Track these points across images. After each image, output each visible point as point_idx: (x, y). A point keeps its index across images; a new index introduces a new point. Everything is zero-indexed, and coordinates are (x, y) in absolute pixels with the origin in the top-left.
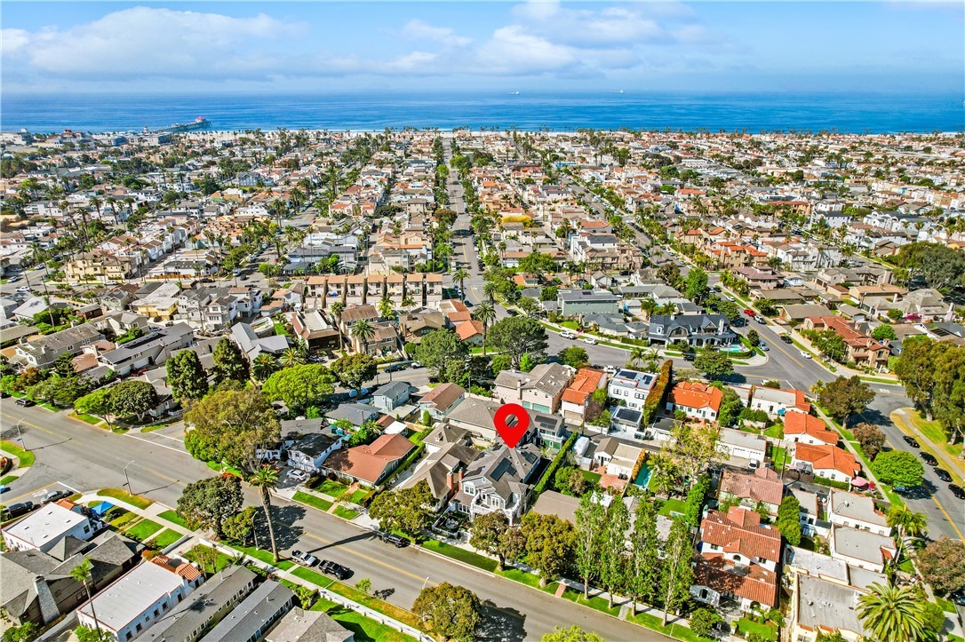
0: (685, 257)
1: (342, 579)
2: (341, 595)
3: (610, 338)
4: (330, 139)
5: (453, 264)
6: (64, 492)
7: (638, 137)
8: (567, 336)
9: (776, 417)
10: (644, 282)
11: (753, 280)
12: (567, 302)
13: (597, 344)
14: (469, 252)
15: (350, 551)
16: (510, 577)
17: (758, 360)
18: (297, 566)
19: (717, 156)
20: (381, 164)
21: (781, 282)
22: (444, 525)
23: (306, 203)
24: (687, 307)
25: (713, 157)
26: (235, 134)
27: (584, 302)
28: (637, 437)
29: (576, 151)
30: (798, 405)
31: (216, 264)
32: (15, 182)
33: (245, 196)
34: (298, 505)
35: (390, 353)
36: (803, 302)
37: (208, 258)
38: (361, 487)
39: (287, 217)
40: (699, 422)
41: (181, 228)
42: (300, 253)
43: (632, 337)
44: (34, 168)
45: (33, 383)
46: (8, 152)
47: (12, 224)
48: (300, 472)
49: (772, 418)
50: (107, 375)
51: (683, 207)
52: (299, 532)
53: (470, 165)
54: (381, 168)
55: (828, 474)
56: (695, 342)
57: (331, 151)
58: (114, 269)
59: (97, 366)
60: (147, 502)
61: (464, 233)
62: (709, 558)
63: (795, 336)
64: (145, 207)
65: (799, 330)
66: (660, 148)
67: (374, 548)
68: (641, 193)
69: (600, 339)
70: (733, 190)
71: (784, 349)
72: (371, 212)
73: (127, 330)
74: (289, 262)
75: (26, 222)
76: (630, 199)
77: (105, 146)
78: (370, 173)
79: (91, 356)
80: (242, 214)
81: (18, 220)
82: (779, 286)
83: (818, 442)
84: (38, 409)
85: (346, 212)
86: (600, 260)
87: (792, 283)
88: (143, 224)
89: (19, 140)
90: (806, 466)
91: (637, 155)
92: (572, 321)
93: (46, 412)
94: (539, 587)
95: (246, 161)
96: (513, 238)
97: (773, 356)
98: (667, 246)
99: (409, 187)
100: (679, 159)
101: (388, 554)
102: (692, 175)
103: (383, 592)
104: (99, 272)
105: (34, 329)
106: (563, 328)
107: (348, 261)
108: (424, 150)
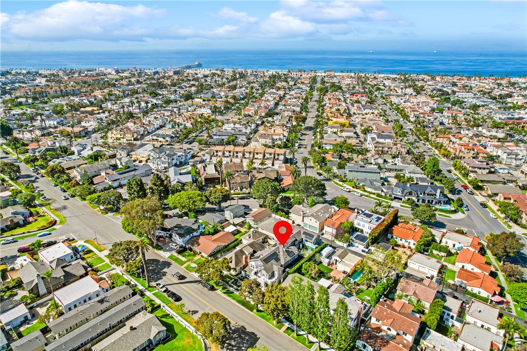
0: (436, 150)
1: (175, 301)
2: (171, 309)
3: (370, 193)
4: (257, 75)
5: (297, 145)
6: (71, 238)
7: (433, 79)
8: (345, 190)
9: (455, 251)
10: (403, 163)
11: (472, 167)
12: (349, 171)
13: (362, 196)
14: (309, 139)
15: (185, 288)
16: (260, 316)
17: (459, 216)
18: (157, 291)
19: (482, 91)
20: (279, 89)
21: (493, 170)
22: (236, 283)
23: (233, 108)
24: (422, 180)
25: (479, 91)
26: (210, 71)
27: (360, 172)
28: (363, 251)
29: (392, 85)
30: (471, 245)
31: (176, 137)
32: (104, 92)
33: (204, 103)
34: (169, 261)
35: (244, 189)
36: (505, 183)
37: (173, 133)
38: (202, 256)
39: (221, 115)
40: (405, 247)
41: (166, 117)
42: (219, 133)
43: (383, 194)
44: (114, 85)
45: (74, 186)
46: (107, 78)
47: (95, 112)
48: (175, 244)
49: (453, 251)
50: (107, 186)
51: (445, 121)
52: (164, 274)
53: (327, 91)
54: (278, 91)
55: (476, 290)
56: (421, 201)
57: (255, 81)
58: (129, 135)
59: (104, 181)
60: (103, 249)
61: (310, 129)
62: (373, 327)
63: (490, 204)
64: (155, 106)
65: (494, 200)
66: (445, 86)
67: (197, 289)
68: (421, 111)
69: (364, 193)
70: (483, 112)
71: (480, 211)
72: (263, 114)
73: (123, 165)
74: (212, 138)
75: (101, 111)
76: (413, 115)
77: (148, 75)
78: (271, 93)
79: (103, 176)
80: (199, 112)
81: (98, 110)
82: (490, 172)
83: (477, 270)
84: (75, 199)
85: (250, 114)
86: (381, 149)
87: (501, 171)
88: (149, 114)
89: (113, 72)
90: (462, 283)
91: (428, 89)
92: (352, 182)
93: (78, 201)
94: (273, 324)
95: (211, 85)
96: (335, 133)
97: (469, 214)
98: (428, 143)
99: (289, 102)
100: (454, 92)
101: (202, 293)
102: (459, 103)
103: (192, 311)
104: (122, 136)
105: (86, 162)
106: (345, 185)
107: (242, 139)
108: (305, 82)
